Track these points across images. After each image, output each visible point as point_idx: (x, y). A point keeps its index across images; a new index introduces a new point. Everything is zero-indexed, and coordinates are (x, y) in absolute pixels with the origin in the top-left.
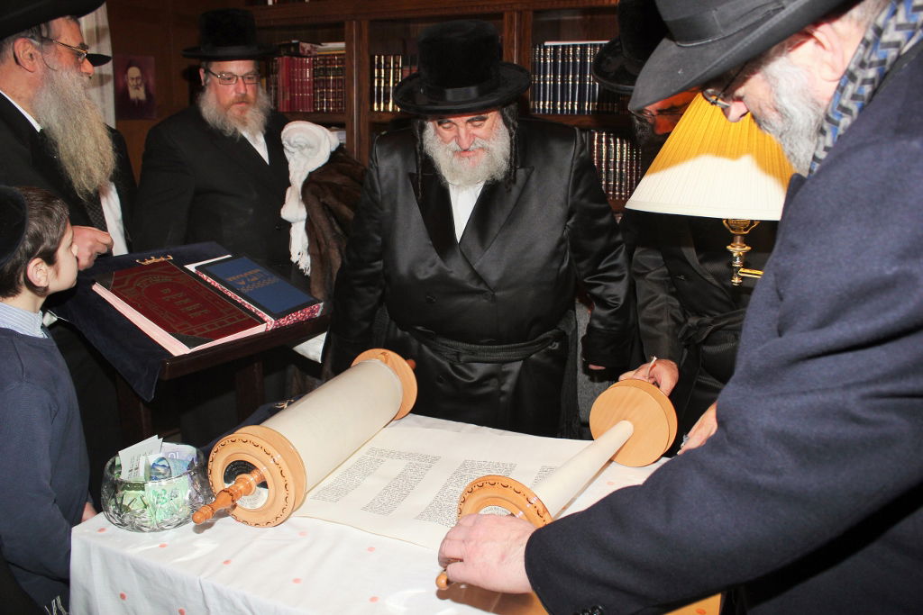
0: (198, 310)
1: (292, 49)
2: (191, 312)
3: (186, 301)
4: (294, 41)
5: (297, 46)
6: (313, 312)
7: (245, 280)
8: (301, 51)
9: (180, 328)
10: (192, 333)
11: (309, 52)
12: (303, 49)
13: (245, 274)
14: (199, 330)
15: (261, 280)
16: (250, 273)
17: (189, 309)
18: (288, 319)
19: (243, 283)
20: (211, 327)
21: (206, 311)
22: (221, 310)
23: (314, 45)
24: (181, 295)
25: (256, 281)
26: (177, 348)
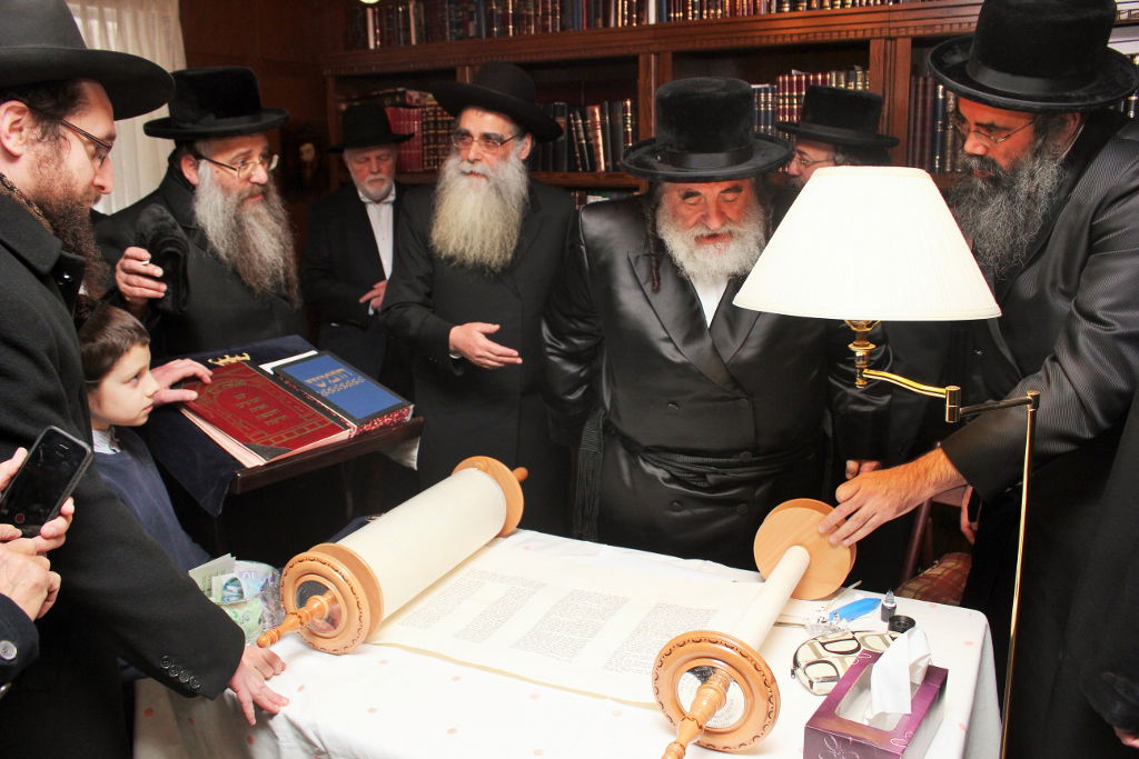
0: (275, 416)
1: (398, 99)
2: (267, 419)
3: (262, 407)
4: (400, 90)
5: (403, 94)
6: (400, 415)
7: (326, 381)
8: (408, 101)
9: (254, 437)
10: (269, 443)
11: (418, 101)
12: (411, 98)
13: (327, 375)
14: (276, 440)
15: (344, 381)
16: (333, 373)
17: (264, 416)
18: (373, 424)
19: (324, 385)
20: (288, 435)
21: (284, 417)
22: (300, 416)
23: (423, 93)
24: (256, 400)
25: (338, 383)
26: (250, 459)
